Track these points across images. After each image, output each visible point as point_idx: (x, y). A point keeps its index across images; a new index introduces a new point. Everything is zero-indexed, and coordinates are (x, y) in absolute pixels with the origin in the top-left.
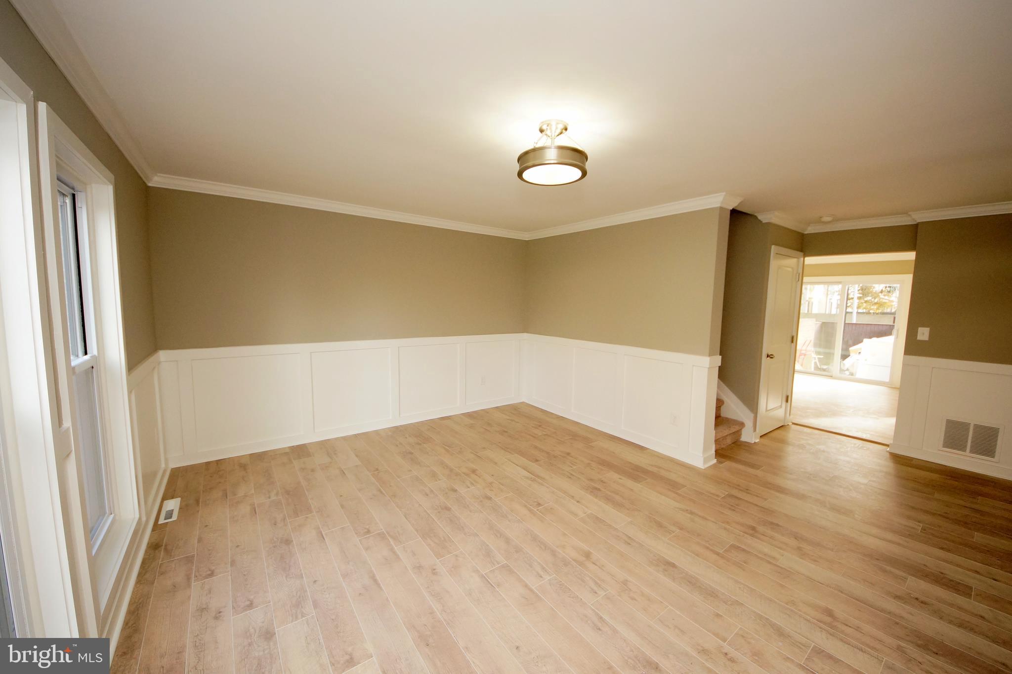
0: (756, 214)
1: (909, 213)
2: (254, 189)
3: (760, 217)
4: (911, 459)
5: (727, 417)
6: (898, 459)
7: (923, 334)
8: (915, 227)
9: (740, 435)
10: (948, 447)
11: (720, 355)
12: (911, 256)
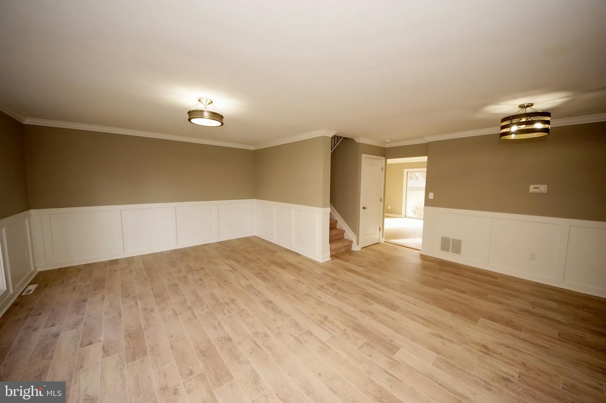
0: (353, 139)
1: (424, 138)
2: (95, 126)
3: (355, 140)
4: (427, 256)
5: (349, 239)
6: (424, 257)
7: (431, 196)
8: (427, 145)
9: (351, 247)
10: (443, 250)
11: (330, 207)
12: (425, 159)
